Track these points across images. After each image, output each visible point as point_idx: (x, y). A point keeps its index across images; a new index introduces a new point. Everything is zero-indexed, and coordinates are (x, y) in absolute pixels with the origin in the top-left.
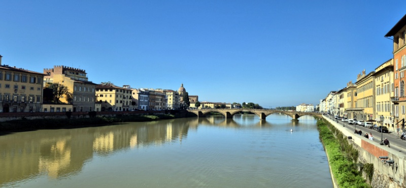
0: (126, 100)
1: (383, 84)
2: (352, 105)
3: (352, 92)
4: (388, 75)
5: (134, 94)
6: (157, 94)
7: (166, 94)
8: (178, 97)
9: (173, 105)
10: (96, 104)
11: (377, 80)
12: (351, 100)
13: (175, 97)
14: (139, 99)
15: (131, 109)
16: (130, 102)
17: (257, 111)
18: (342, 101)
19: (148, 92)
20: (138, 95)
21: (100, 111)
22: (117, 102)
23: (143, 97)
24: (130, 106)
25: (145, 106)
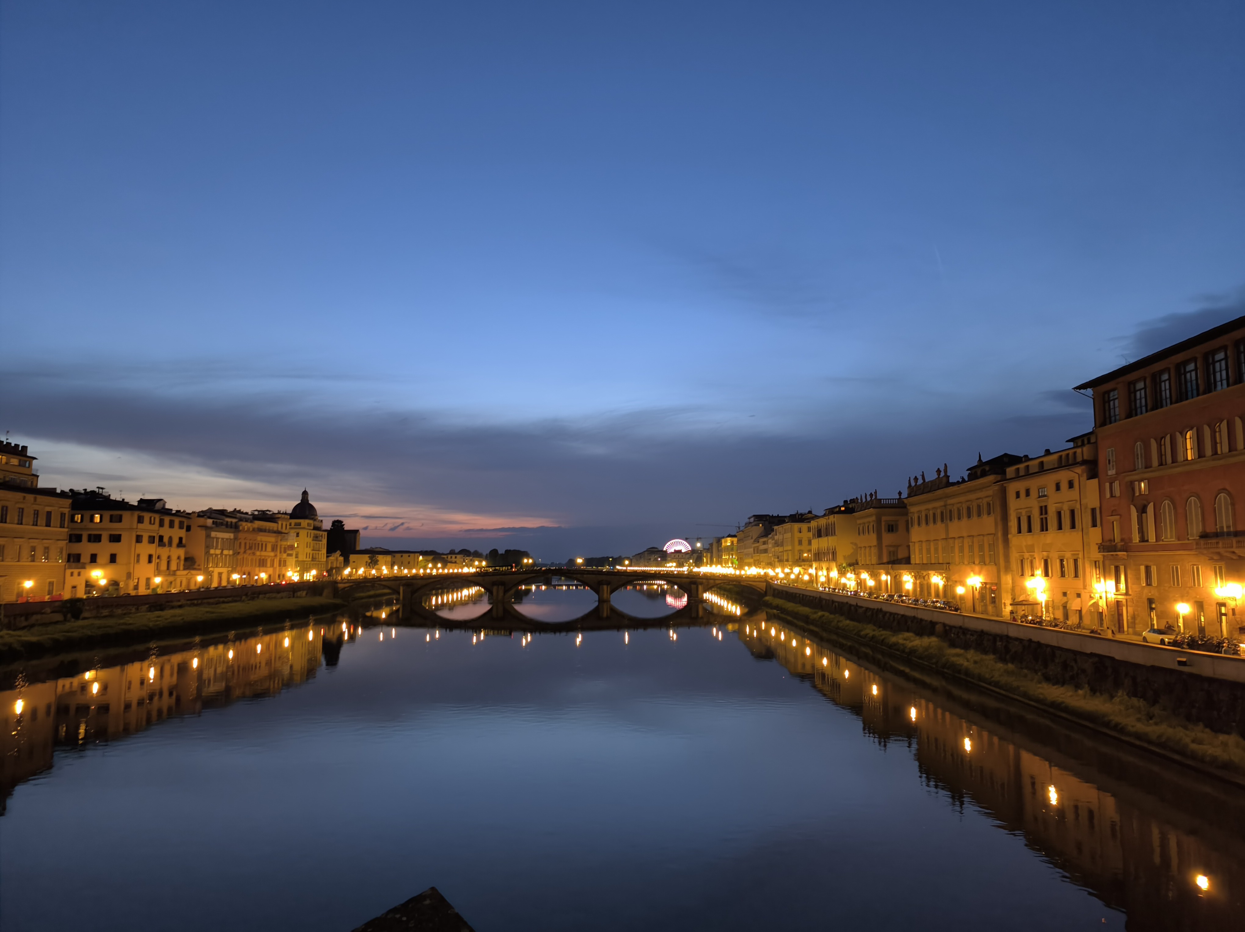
0: (164, 552)
1: (1046, 506)
2: (880, 556)
3: (879, 521)
4: (1071, 485)
5: (188, 529)
6: (260, 530)
7: (288, 527)
8: (322, 536)
9: (306, 562)
10: (68, 572)
11: (1018, 495)
12: (875, 542)
13: (312, 536)
14: (208, 547)
15: (181, 582)
16: (179, 558)
17: (588, 575)
18: (824, 543)
19: (236, 523)
20: (202, 533)
21: (81, 594)
22: (138, 561)
23: (220, 540)
24: (178, 573)
25: (224, 570)
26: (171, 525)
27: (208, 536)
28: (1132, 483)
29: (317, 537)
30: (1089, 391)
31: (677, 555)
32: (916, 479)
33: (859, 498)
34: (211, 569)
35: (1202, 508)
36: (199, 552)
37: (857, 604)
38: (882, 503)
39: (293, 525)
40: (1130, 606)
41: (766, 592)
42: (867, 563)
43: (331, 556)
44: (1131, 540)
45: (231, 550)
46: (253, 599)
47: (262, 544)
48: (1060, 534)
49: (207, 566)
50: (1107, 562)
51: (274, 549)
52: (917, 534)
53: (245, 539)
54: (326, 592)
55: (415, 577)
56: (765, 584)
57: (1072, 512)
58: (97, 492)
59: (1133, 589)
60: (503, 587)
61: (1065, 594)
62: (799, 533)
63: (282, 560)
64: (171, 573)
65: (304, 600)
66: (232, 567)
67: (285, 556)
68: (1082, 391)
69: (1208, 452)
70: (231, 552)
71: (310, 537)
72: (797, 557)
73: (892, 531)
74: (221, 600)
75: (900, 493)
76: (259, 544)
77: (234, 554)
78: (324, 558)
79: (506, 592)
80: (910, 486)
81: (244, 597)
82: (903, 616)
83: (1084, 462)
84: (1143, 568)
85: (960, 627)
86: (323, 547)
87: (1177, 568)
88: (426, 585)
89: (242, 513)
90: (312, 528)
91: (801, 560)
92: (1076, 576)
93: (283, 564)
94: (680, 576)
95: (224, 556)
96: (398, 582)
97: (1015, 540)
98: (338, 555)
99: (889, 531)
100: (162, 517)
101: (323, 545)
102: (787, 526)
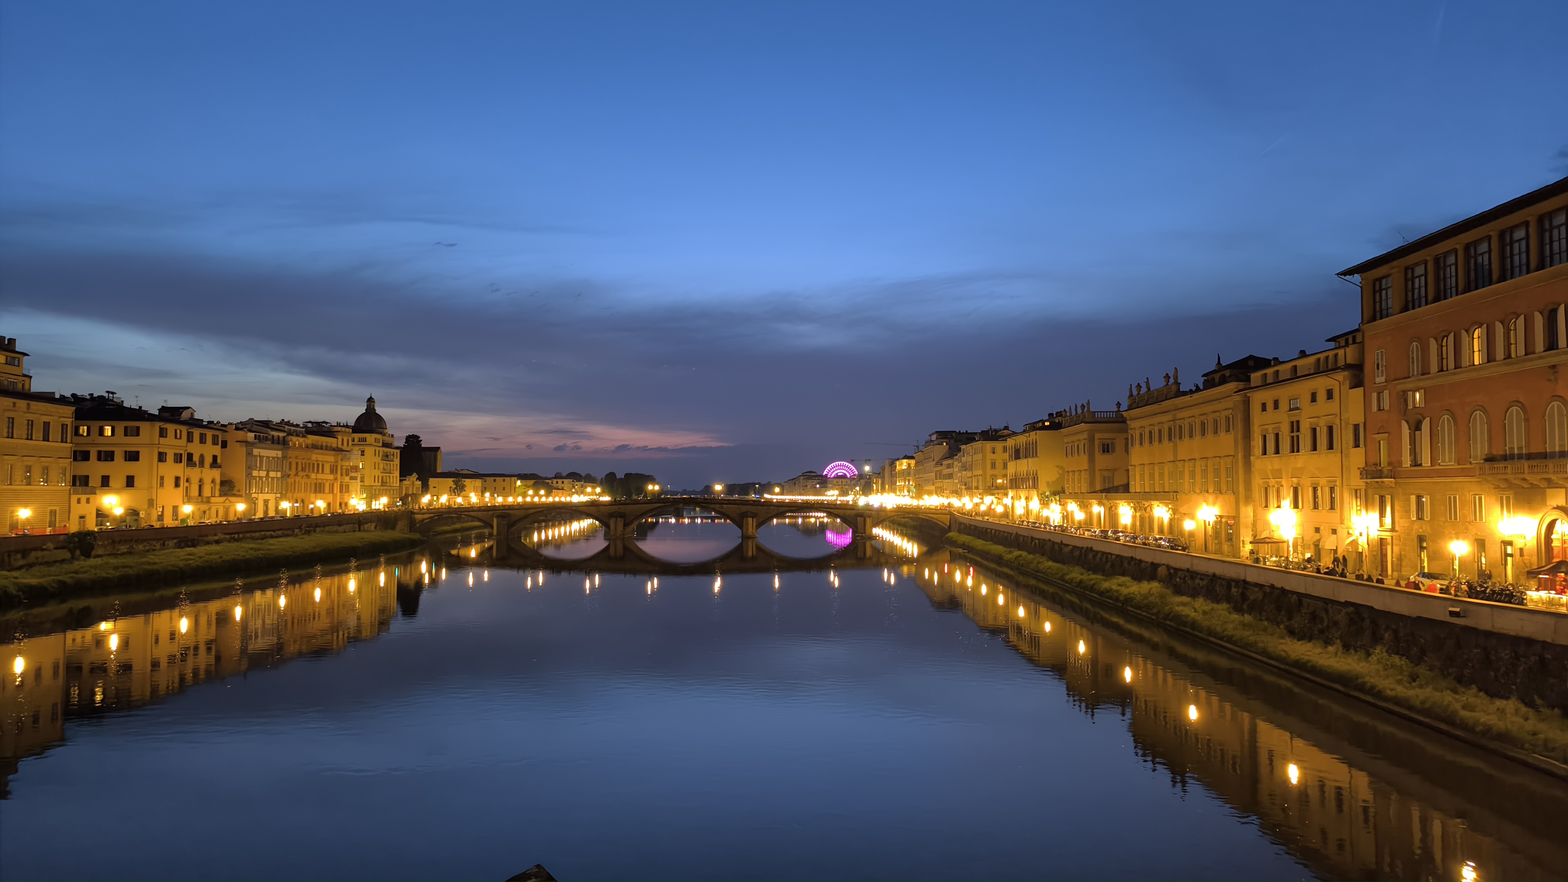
0: (194, 474)
1: (1298, 422)
2: (1092, 483)
3: (1091, 440)
4: (1330, 395)
5: (224, 445)
6: (315, 447)
7: (350, 443)
8: (393, 455)
9: (374, 488)
10: (74, 498)
11: (1264, 407)
12: (1085, 465)
13: (381, 455)
14: (250, 468)
15: (217, 511)
16: (213, 481)
17: (730, 506)
18: (1023, 466)
19: (284, 437)
20: (242, 450)
21: (91, 525)
22: (162, 485)
23: (265, 458)
24: (213, 500)
25: (271, 497)
26: (203, 440)
27: (249, 454)
28: (1405, 392)
29: (387, 456)
30: (1357, 278)
31: (841, 480)
32: (1139, 386)
33: (1068, 410)
34: (253, 495)
35: (1489, 424)
36: (238, 474)
37: (1062, 542)
38: (1096, 416)
39: (356, 440)
40: (1396, 545)
41: (950, 527)
42: (1076, 492)
43: (405, 480)
44: (1400, 463)
45: (279, 471)
46: (308, 532)
47: (318, 465)
48: (1315, 456)
49: (249, 492)
50: (1370, 491)
51: (333, 470)
52: (1138, 455)
53: (296, 458)
54: (400, 525)
55: (510, 507)
56: (949, 516)
57: (1330, 429)
58: (107, 397)
59: (1401, 523)
60: (623, 519)
61: (1317, 530)
62: (992, 454)
63: (344, 484)
64: (204, 501)
65: (372, 534)
66: (281, 493)
67: (347, 479)
68: (1348, 277)
69: (1500, 354)
70: (279, 475)
71: (379, 456)
72: (989, 484)
73: (1108, 451)
74: (268, 533)
75: (1119, 404)
76: (313, 464)
77: (283, 477)
78: (396, 483)
79: (626, 525)
80: (1131, 395)
81: (297, 531)
82: (1118, 556)
83: (1347, 367)
84: (1413, 498)
85: (1188, 570)
86: (395, 469)
87: (1455, 498)
88: (526, 517)
89: (292, 425)
90: (381, 444)
91: (994, 488)
92: (1332, 508)
93: (345, 489)
94: (845, 506)
95: (270, 479)
96: (491, 513)
97: (1259, 463)
98: (415, 479)
99: (1104, 451)
100: (189, 430)
101: (395, 466)
102: (977, 445)
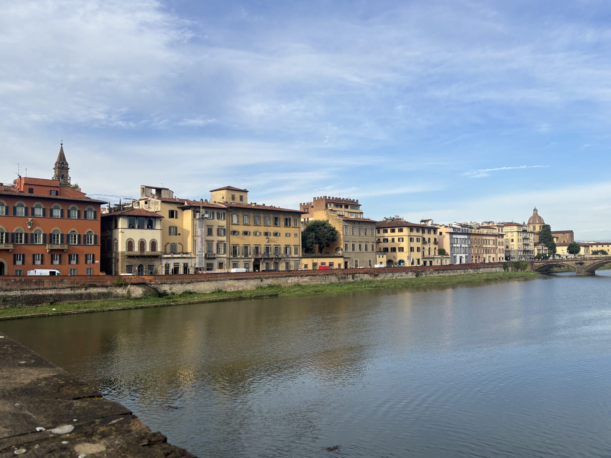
5: (440, 234)
7: (504, 231)
9: (519, 251)
10: (378, 256)
14: (452, 243)
15: (437, 261)
16: (435, 249)
20: (449, 236)
22: (412, 251)
23: (459, 239)
25: (464, 255)
26: (429, 233)
27: (451, 238)
29: (526, 236)
36: (447, 246)
43: (538, 247)
45: (467, 244)
47: (486, 241)
49: (452, 253)
51: (494, 243)
53: (475, 239)
54: (528, 268)
66: (468, 254)
71: (521, 236)
74: (455, 270)
76: (484, 241)
77: (468, 247)
78: (532, 248)
81: (470, 270)
86: (531, 242)
88: (594, 264)
90: (521, 231)
95: (462, 248)
96: (574, 262)
98: (544, 246)
100: (423, 230)
